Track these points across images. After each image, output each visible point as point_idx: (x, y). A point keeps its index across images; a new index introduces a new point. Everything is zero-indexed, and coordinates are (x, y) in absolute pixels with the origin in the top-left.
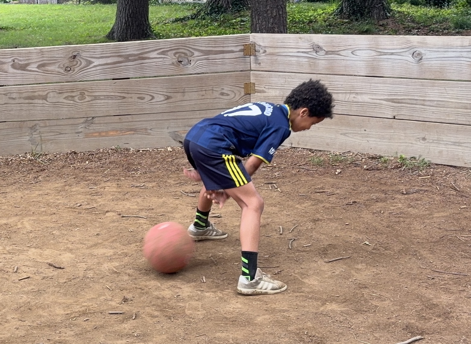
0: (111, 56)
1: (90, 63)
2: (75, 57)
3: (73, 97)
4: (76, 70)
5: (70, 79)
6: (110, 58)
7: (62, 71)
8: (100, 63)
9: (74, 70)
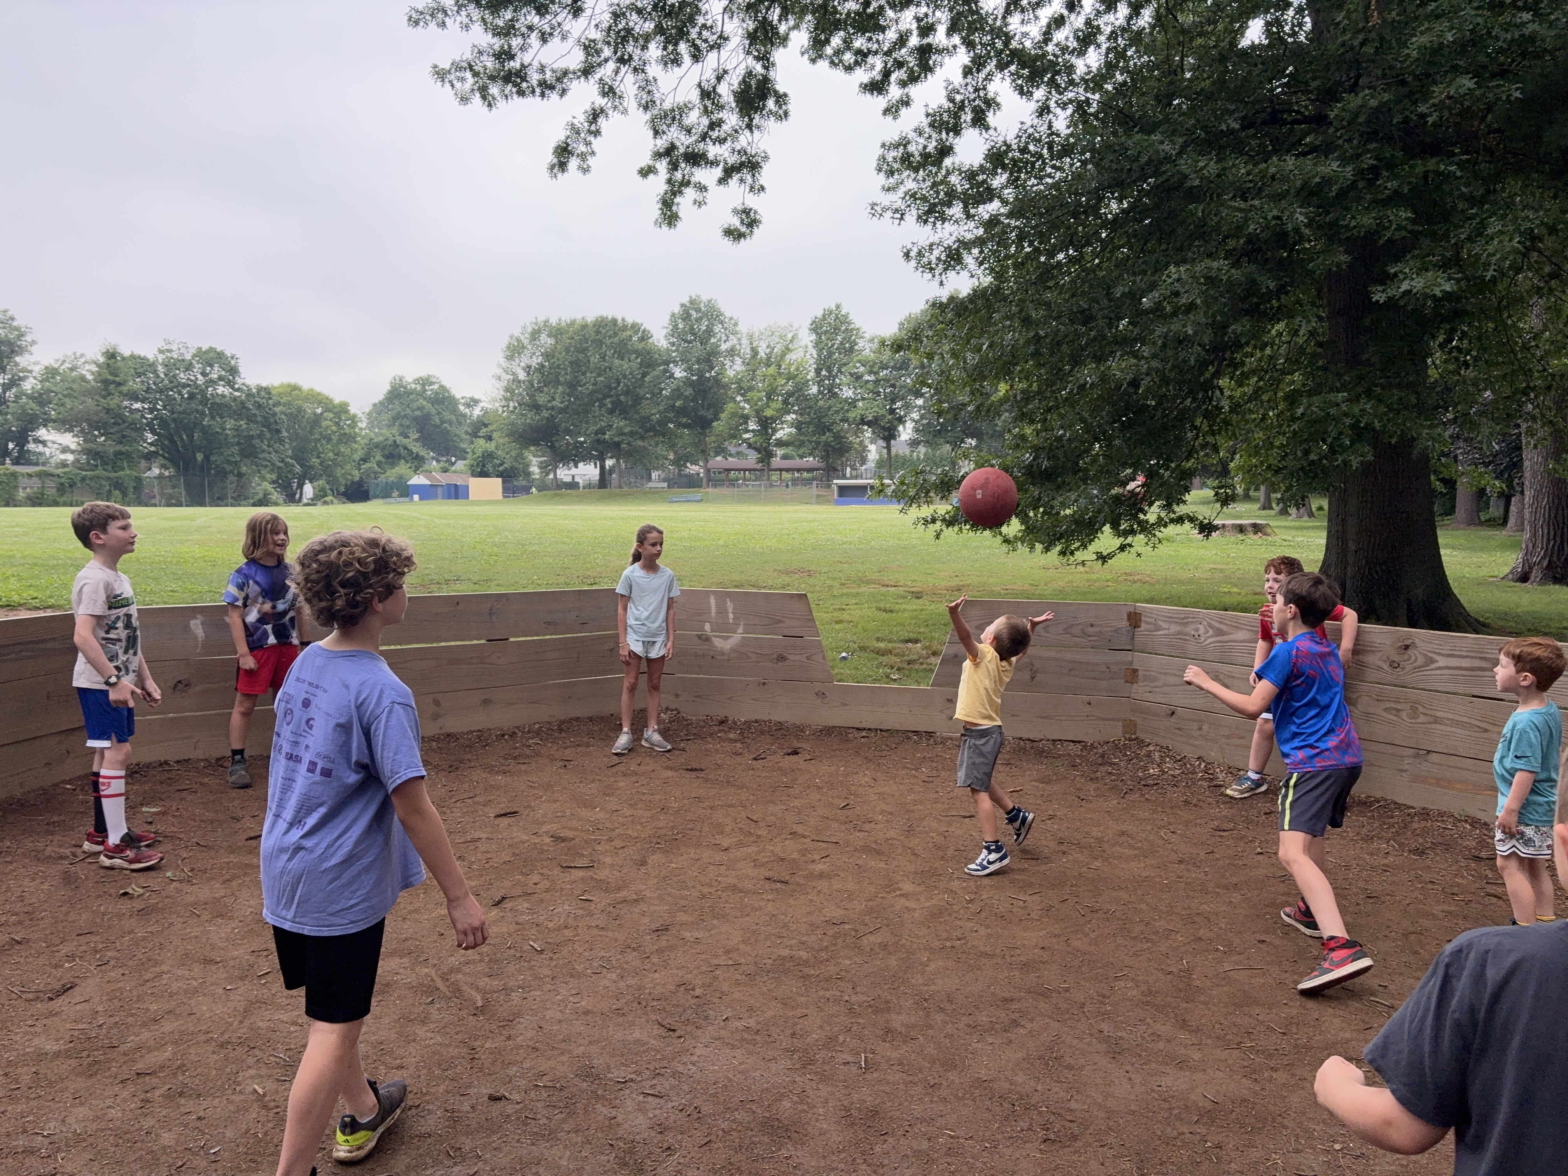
0: (1467, 657)
1: (1432, 661)
2: (1407, 647)
3: (1398, 710)
4: (1408, 668)
5: (1396, 682)
6: (1467, 660)
7: (1385, 666)
8: (1449, 665)
9: (1403, 669)
